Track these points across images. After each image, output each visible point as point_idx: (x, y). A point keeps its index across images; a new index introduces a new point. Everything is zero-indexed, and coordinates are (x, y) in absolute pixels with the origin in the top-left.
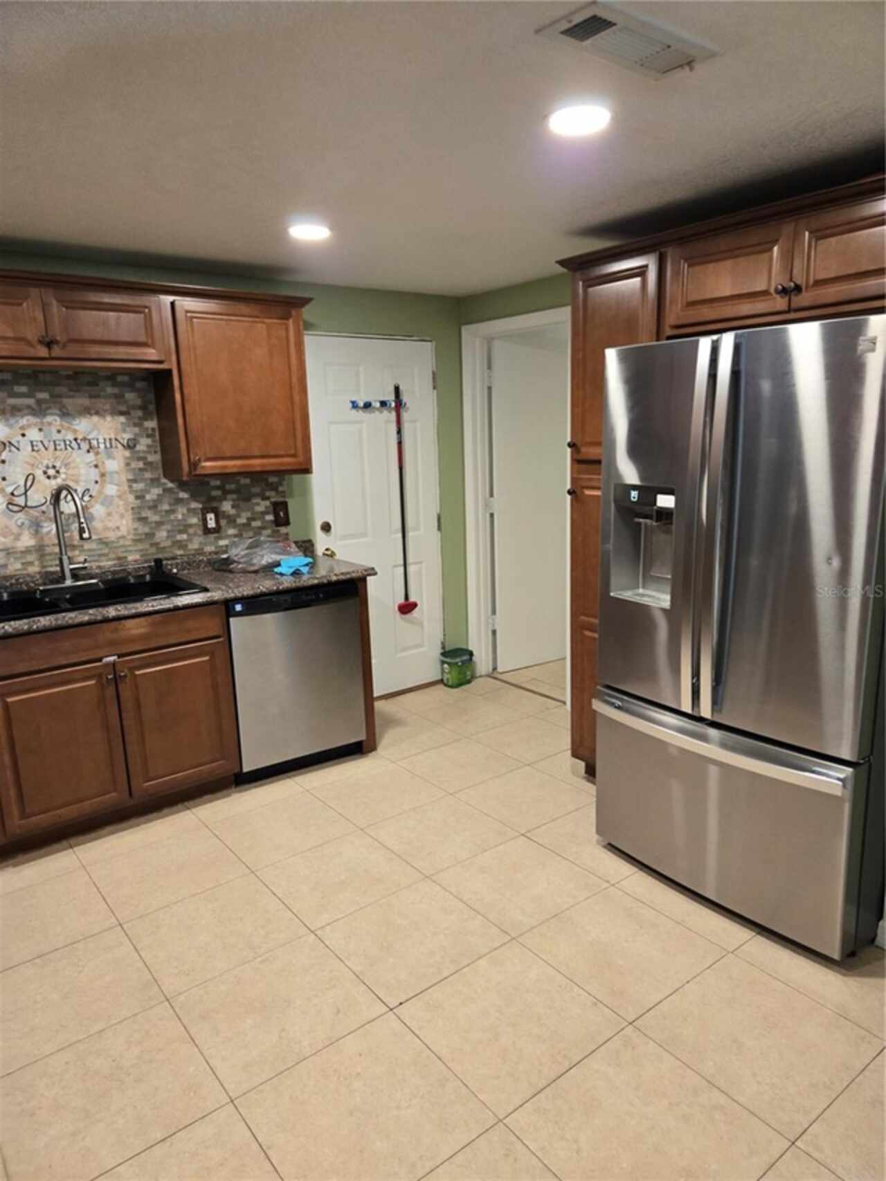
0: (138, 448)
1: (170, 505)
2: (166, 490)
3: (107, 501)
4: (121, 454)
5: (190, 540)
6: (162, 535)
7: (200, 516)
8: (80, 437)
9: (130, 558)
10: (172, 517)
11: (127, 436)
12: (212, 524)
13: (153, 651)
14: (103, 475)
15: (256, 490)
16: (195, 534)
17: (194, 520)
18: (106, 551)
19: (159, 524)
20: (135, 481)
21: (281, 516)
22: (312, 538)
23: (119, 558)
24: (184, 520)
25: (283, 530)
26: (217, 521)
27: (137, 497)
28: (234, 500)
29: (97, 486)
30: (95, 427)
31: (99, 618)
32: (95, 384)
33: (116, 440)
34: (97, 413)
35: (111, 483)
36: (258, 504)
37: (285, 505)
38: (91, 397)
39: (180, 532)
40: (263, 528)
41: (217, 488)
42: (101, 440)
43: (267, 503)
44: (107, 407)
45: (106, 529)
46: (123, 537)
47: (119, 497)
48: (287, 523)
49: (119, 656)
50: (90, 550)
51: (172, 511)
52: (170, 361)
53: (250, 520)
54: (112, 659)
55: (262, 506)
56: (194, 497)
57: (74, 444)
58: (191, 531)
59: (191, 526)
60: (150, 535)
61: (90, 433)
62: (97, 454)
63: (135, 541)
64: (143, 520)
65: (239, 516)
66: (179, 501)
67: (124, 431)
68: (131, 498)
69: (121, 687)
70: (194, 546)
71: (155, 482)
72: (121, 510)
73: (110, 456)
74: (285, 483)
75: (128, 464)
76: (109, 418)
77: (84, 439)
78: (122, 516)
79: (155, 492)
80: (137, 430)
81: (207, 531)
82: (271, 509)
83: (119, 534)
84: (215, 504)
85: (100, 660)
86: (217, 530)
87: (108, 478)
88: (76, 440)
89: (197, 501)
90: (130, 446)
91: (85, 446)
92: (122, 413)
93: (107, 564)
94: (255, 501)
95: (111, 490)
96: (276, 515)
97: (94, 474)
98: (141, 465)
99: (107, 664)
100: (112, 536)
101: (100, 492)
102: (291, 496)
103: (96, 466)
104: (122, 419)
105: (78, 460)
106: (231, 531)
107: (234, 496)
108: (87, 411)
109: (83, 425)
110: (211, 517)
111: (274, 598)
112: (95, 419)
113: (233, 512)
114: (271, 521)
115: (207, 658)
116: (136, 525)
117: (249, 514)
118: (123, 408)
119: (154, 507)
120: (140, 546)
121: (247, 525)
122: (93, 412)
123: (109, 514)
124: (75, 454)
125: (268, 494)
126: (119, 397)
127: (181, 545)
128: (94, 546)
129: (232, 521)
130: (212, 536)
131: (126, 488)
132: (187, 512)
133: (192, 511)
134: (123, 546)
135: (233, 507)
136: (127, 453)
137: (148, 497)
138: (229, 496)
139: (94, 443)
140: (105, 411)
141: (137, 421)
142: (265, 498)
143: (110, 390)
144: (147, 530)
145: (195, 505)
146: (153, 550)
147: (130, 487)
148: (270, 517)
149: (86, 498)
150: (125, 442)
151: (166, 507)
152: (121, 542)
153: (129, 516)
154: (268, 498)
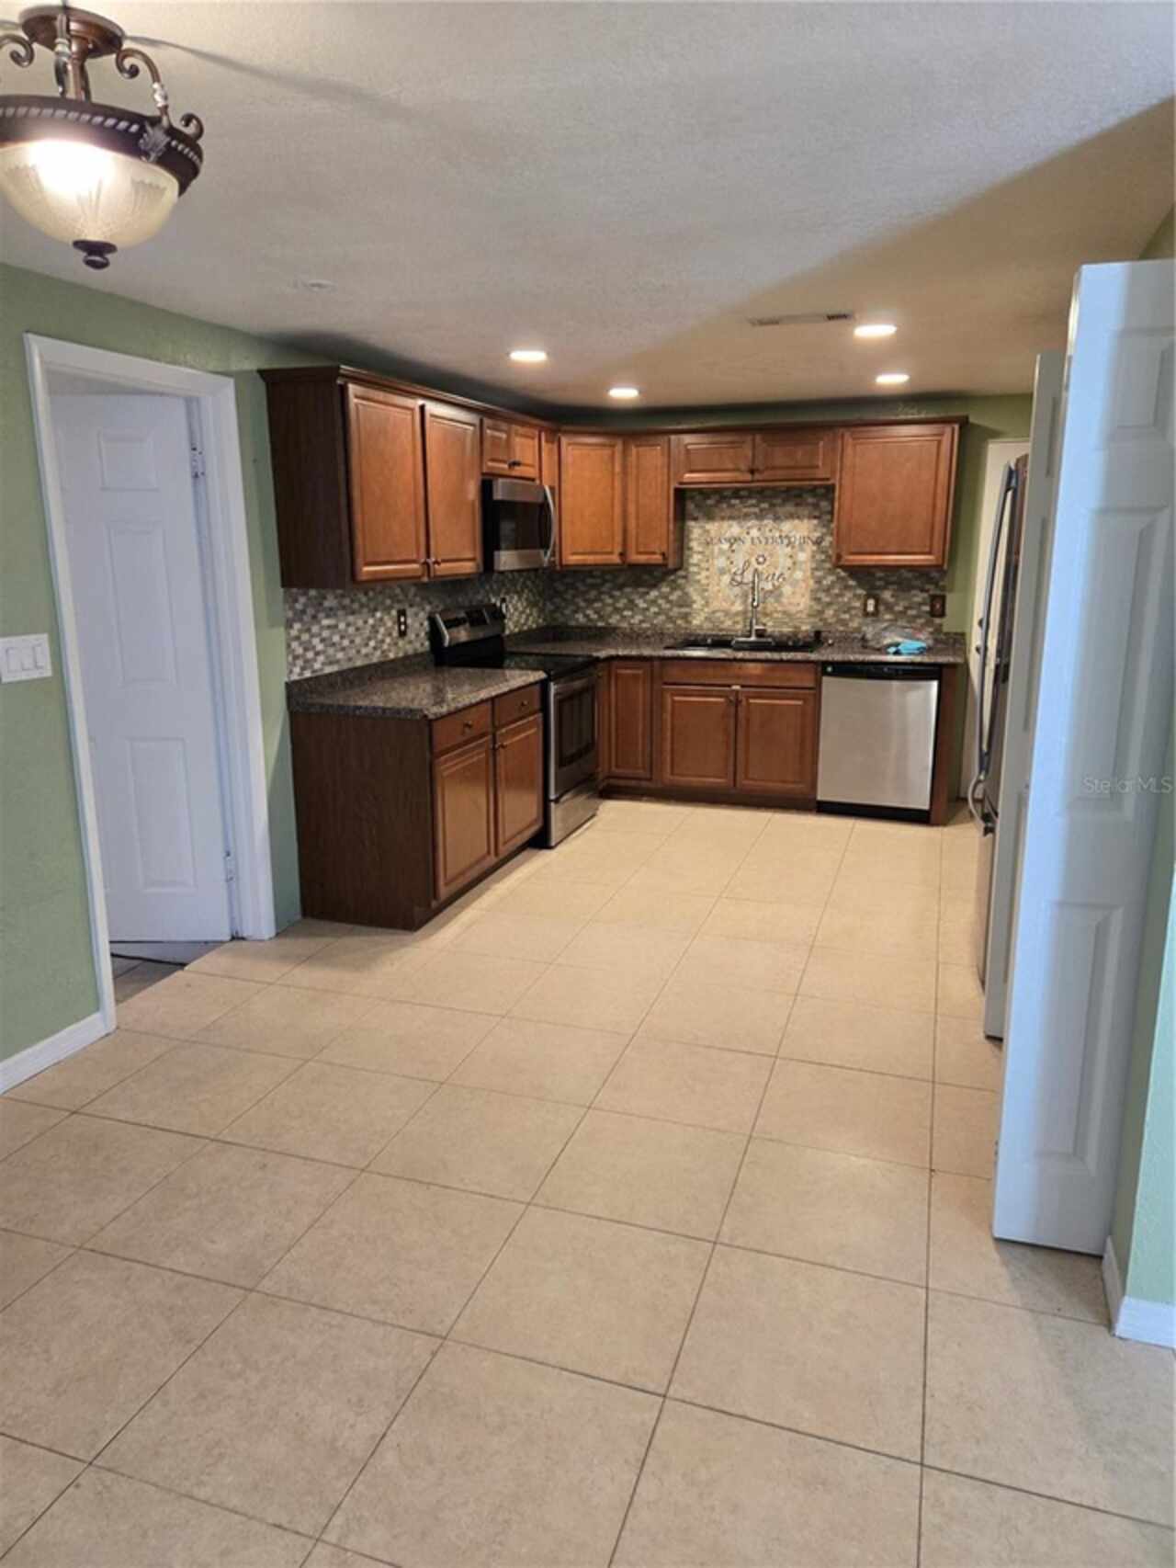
0: (824, 544)
1: (840, 589)
2: (840, 578)
3: (795, 583)
4: (810, 548)
5: (851, 620)
6: (829, 613)
7: (862, 600)
8: (783, 535)
9: (804, 628)
10: (840, 599)
11: (817, 534)
12: (871, 608)
13: (761, 688)
14: (794, 563)
15: (918, 583)
16: (856, 615)
17: (858, 604)
18: (787, 620)
19: (829, 604)
20: (816, 569)
21: (937, 608)
22: (967, 631)
23: (796, 627)
24: (849, 602)
25: (937, 621)
26: (876, 606)
27: (816, 582)
28: (894, 590)
29: (789, 572)
30: (795, 528)
31: (731, 657)
32: (800, 496)
33: (809, 538)
34: (798, 518)
35: (800, 569)
36: (915, 596)
37: (943, 598)
38: (797, 505)
39: (845, 612)
40: (918, 616)
41: (880, 579)
42: (798, 537)
43: (925, 595)
44: (806, 512)
45: (790, 604)
46: (801, 611)
47: (804, 581)
48: (942, 614)
49: (743, 686)
50: (777, 618)
51: (841, 595)
52: (835, 479)
53: (907, 608)
54: (736, 688)
55: (919, 597)
56: (860, 585)
57: (779, 541)
58: (853, 612)
59: (855, 608)
60: (821, 612)
61: (790, 532)
62: (793, 547)
63: (810, 616)
64: (818, 600)
65: (897, 604)
66: (847, 587)
67: (815, 530)
68: (811, 582)
69: (739, 709)
70: (854, 624)
71: (831, 571)
72: (803, 590)
73: (802, 550)
74: (946, 580)
75: (813, 557)
76: (806, 521)
77: (787, 537)
78: (803, 596)
79: (831, 578)
80: (824, 530)
81: (866, 614)
82: (928, 601)
83: (799, 608)
84: (878, 592)
85: (729, 686)
86: (876, 613)
87: (798, 566)
88: (780, 537)
89: (863, 589)
90: (818, 542)
91: (786, 541)
92: (815, 517)
93: (786, 630)
94: (914, 592)
95: (799, 575)
96: (932, 607)
97: (789, 562)
98: (823, 557)
99: (734, 691)
100: (793, 609)
101: (791, 575)
102: (951, 590)
103: (791, 557)
104: (815, 522)
105: (780, 552)
106: (888, 616)
107: (895, 587)
108: (791, 516)
109: (787, 526)
110: (871, 603)
111: (859, 667)
112: (796, 522)
113: (892, 600)
114: (927, 612)
115: (800, 703)
116: (813, 603)
117: (906, 604)
118: (817, 514)
119: (827, 590)
120: (812, 620)
121: (903, 613)
122: (795, 516)
123: (794, 593)
124: (778, 548)
125: (927, 587)
126: (816, 506)
127: (844, 623)
128: (780, 615)
129: (889, 608)
130: (869, 620)
131: (809, 574)
132: (853, 597)
133: (857, 597)
134: (800, 618)
135: (893, 596)
136: (815, 548)
137: (825, 582)
138: (891, 587)
139: (793, 539)
140: (804, 516)
141: (825, 523)
142: (922, 590)
143: (811, 500)
144: (819, 608)
145: (860, 592)
146: (821, 624)
147: (812, 573)
148: (927, 608)
149: (781, 580)
150: (814, 539)
151: (836, 591)
152: (799, 615)
153: (808, 595)
154: (927, 591)
